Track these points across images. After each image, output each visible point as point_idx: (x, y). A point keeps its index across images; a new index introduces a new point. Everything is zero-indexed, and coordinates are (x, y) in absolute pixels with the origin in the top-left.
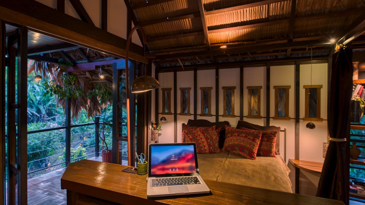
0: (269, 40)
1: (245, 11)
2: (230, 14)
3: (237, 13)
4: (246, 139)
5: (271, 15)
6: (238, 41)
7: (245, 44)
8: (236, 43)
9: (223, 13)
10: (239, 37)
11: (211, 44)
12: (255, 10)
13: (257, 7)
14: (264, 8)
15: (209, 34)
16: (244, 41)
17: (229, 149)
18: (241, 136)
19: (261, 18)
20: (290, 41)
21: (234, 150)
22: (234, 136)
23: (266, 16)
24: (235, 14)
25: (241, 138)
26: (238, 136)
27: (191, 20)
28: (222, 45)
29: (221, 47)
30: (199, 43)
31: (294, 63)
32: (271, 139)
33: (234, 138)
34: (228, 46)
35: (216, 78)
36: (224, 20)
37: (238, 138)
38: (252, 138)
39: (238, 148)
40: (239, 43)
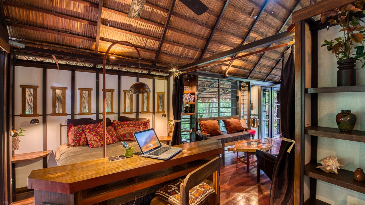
0: (143, 61)
1: (132, 37)
2: (121, 34)
3: (126, 35)
4: (134, 128)
5: (147, 45)
6: (123, 56)
7: (127, 59)
8: (121, 57)
9: (116, 32)
10: (123, 53)
11: (99, 52)
12: (143, 40)
13: (140, 38)
14: (144, 40)
15: (100, 43)
16: (127, 57)
17: (121, 138)
18: (130, 127)
19: (141, 45)
20: (154, 64)
21: (124, 137)
22: (124, 127)
23: (144, 46)
24: (125, 36)
25: (131, 127)
26: (128, 126)
27: (83, 25)
28: (111, 56)
29: (111, 57)
30: (85, 47)
31: (152, 78)
32: (147, 126)
33: (125, 128)
34: (117, 58)
35: (97, 81)
36: (115, 37)
37: (128, 128)
38: (138, 127)
39: (129, 135)
40: (123, 57)
